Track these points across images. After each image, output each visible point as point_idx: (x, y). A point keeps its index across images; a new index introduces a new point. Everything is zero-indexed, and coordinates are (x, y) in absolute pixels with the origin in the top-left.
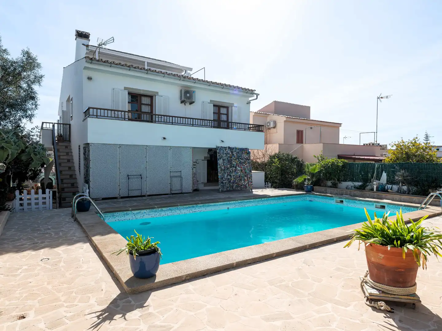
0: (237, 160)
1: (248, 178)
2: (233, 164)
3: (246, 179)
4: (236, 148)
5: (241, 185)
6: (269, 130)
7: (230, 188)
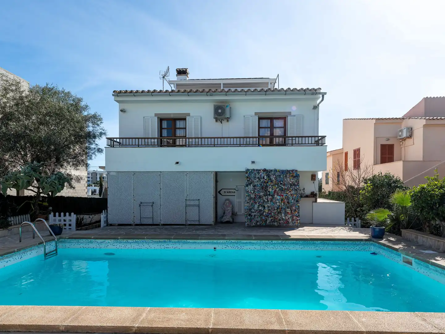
0: (276, 186)
1: (291, 211)
2: (269, 192)
3: (288, 212)
4: (276, 171)
5: (280, 220)
6: (404, 142)
7: (261, 222)
